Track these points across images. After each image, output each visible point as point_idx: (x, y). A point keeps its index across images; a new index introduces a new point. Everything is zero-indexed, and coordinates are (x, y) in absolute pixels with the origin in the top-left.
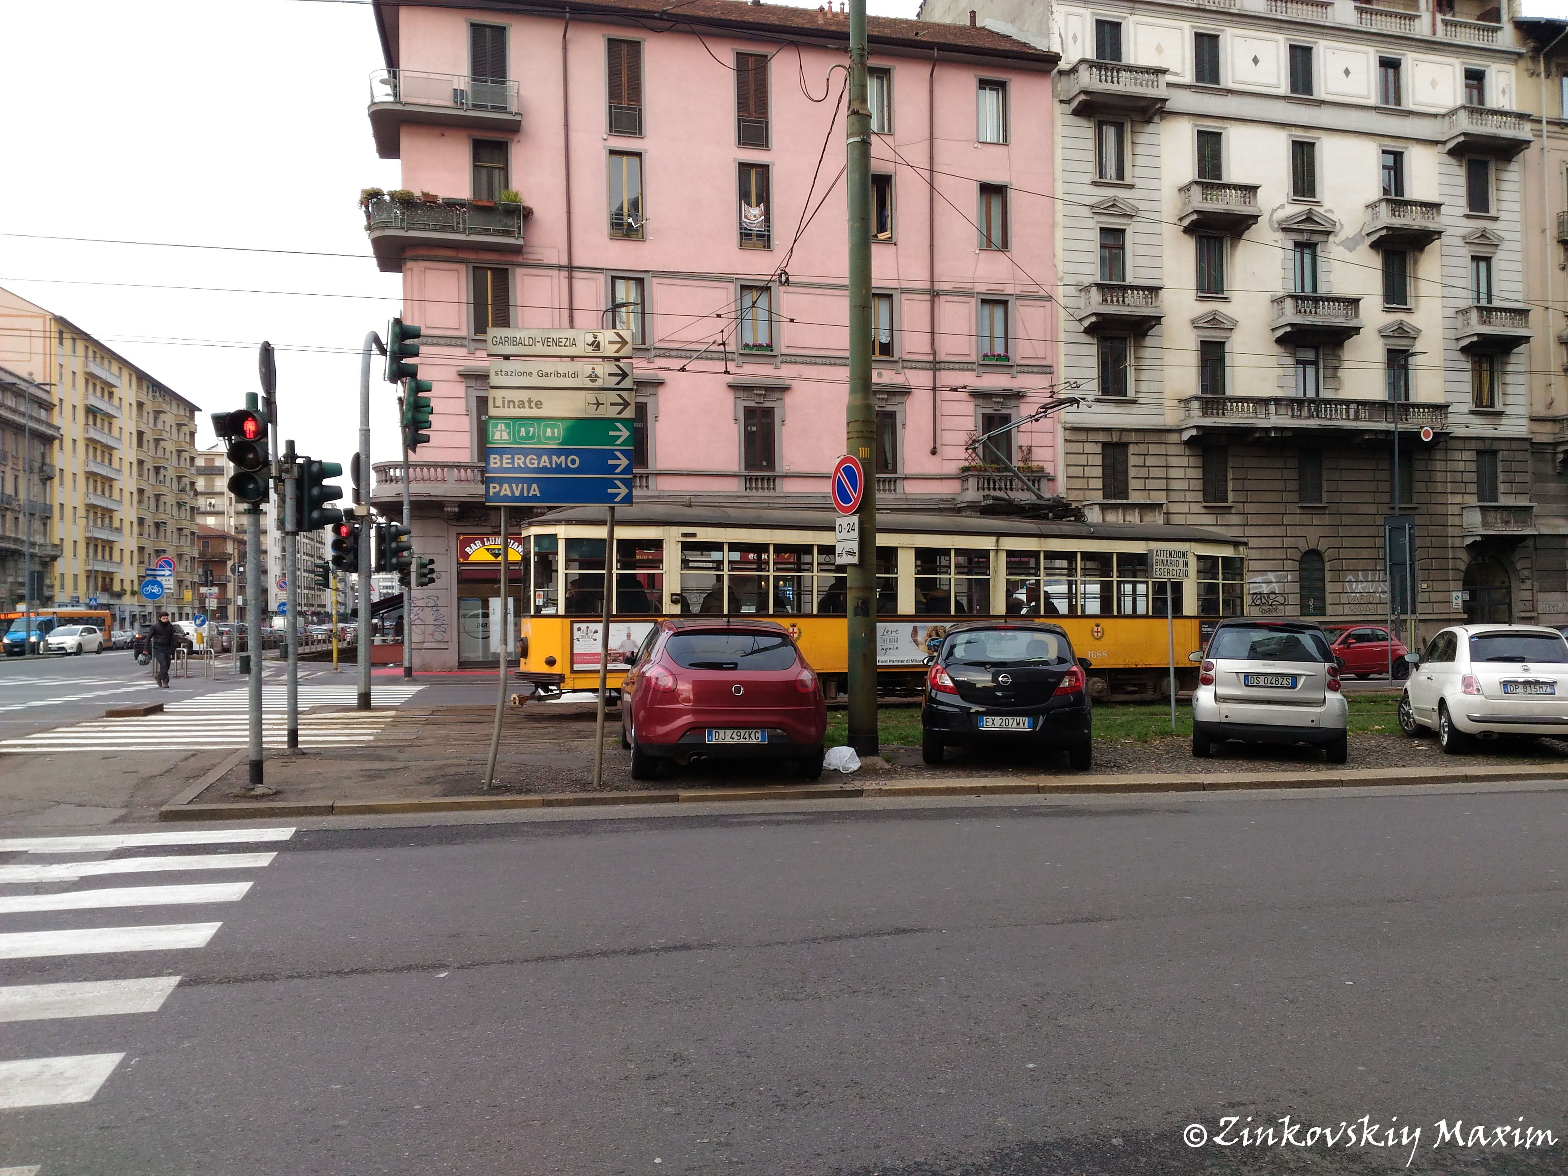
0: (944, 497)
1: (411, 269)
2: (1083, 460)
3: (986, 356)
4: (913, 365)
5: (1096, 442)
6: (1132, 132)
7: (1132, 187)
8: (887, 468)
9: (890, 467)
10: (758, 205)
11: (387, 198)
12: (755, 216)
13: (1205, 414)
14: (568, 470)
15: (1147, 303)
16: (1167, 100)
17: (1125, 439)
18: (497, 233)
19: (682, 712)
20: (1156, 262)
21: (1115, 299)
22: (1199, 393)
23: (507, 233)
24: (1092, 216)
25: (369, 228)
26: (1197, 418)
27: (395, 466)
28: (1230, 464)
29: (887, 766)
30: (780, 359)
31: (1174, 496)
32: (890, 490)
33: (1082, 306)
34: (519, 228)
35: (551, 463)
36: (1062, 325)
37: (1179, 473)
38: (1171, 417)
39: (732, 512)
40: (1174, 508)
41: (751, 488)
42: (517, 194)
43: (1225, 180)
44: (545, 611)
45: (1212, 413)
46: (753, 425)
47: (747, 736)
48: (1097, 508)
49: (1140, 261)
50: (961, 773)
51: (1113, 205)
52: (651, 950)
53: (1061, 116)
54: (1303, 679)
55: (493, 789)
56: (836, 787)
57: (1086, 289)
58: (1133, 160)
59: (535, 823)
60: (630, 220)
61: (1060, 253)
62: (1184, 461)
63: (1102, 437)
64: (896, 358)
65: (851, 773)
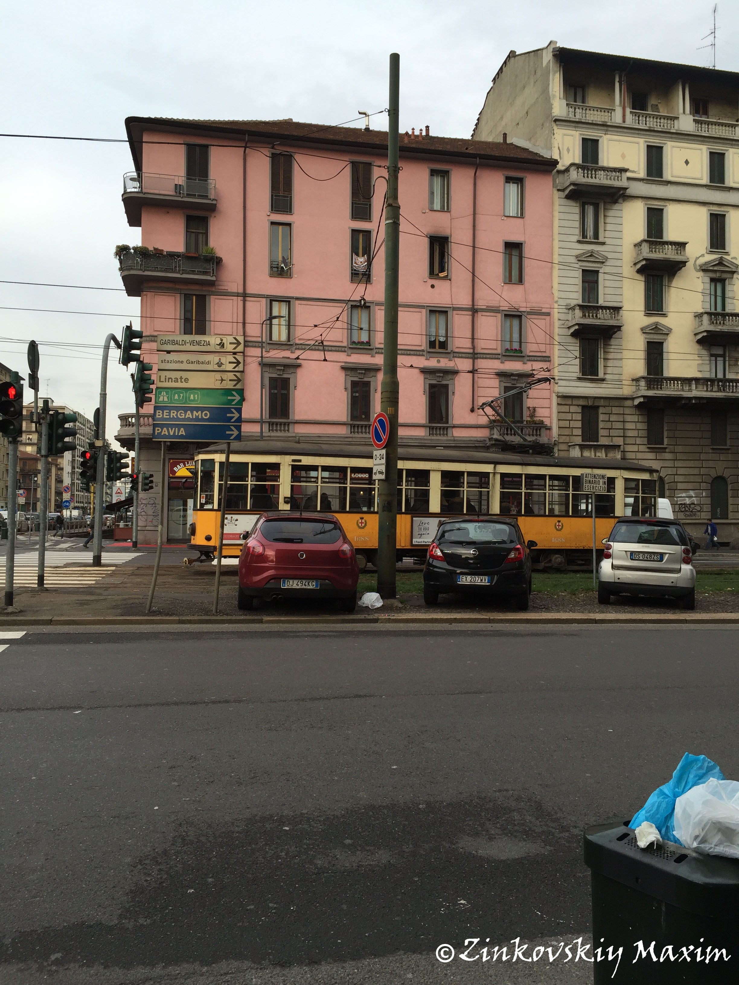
0: (479, 439)
1: (146, 295)
2: (569, 417)
3: (507, 350)
4: (460, 355)
5: (578, 406)
6: (604, 209)
7: (603, 244)
8: (442, 420)
9: (444, 419)
10: (363, 256)
11: (132, 251)
12: (361, 262)
13: (649, 388)
14: (202, 420)
15: (611, 317)
16: (627, 188)
17: (596, 404)
18: (199, 273)
19: (268, 569)
20: (618, 291)
21: (591, 315)
22: (646, 375)
23: (205, 273)
24: (577, 262)
25: (121, 269)
26: (644, 391)
27: (132, 416)
28: (666, 420)
29: (400, 605)
30: (375, 351)
31: (628, 441)
32: (443, 434)
33: (570, 319)
34: (213, 270)
35: (192, 416)
36: (557, 331)
37: (632, 426)
38: (627, 390)
39: (324, 447)
40: (628, 448)
41: (354, 432)
42: (212, 249)
43: (665, 239)
44: (206, 507)
45: (654, 388)
46: (357, 392)
47: (307, 584)
48: (577, 447)
49: (608, 291)
50: (445, 610)
51: (591, 256)
52: (205, 702)
53: (558, 199)
54: (667, 555)
55: (152, 613)
56: (362, 617)
57: (573, 309)
58: (605, 227)
59: (170, 633)
60: (283, 265)
61: (556, 286)
62: (635, 418)
63: (582, 402)
64: (449, 351)
65: (376, 609)
